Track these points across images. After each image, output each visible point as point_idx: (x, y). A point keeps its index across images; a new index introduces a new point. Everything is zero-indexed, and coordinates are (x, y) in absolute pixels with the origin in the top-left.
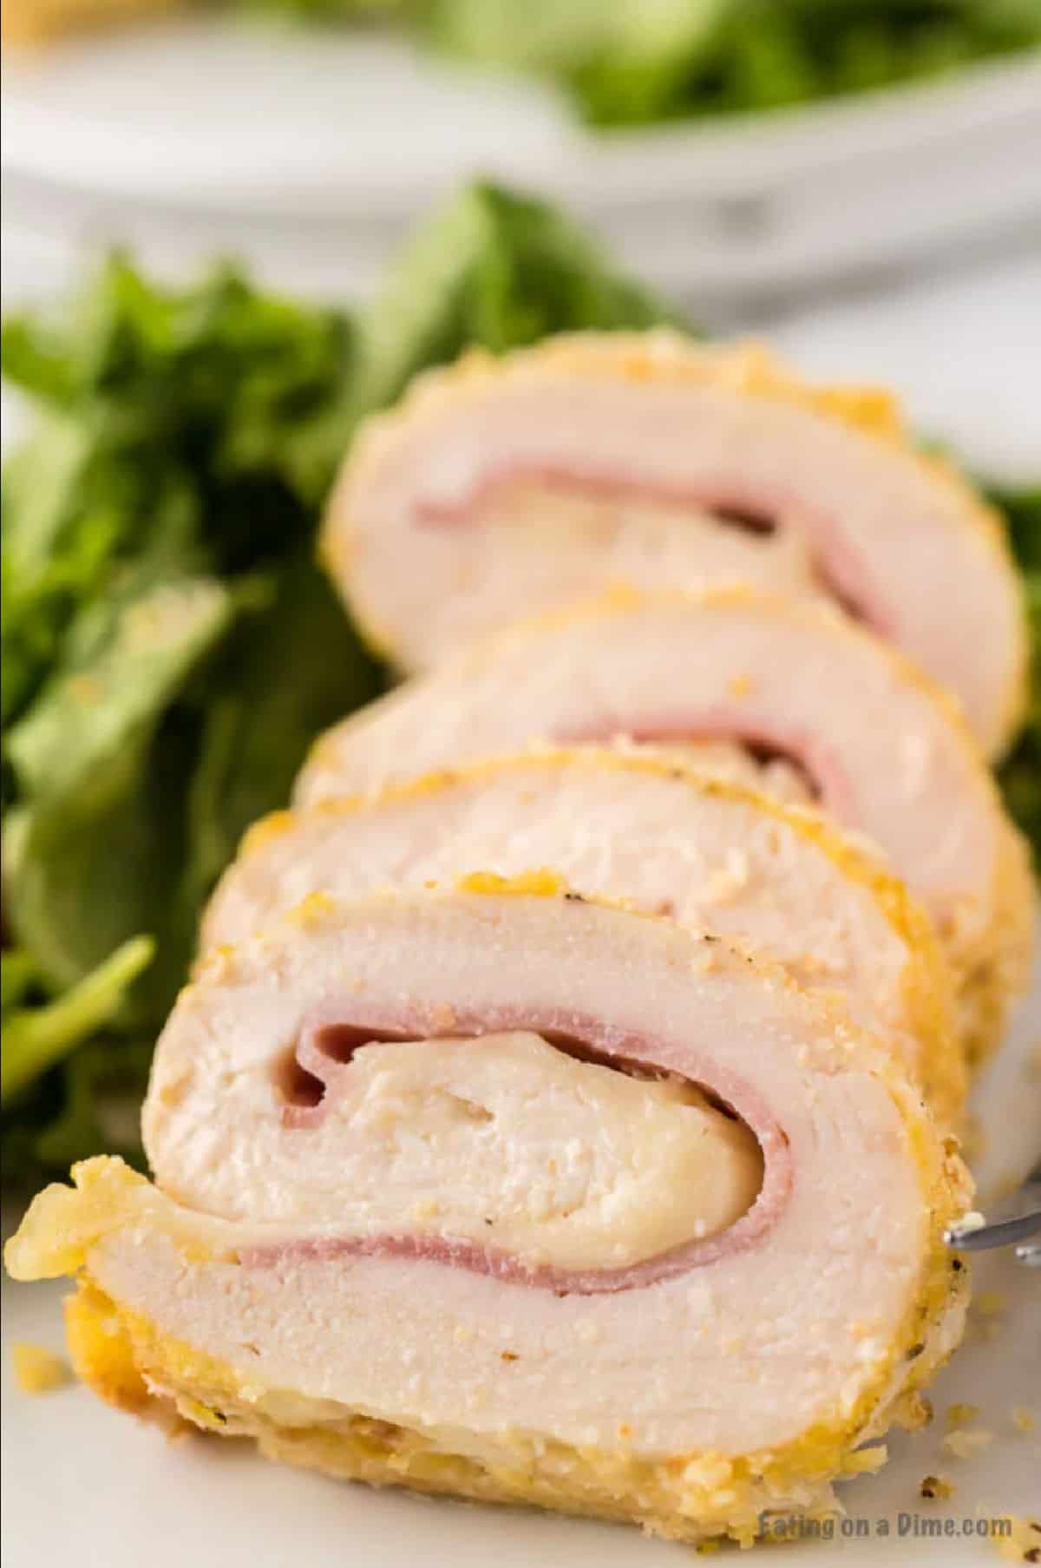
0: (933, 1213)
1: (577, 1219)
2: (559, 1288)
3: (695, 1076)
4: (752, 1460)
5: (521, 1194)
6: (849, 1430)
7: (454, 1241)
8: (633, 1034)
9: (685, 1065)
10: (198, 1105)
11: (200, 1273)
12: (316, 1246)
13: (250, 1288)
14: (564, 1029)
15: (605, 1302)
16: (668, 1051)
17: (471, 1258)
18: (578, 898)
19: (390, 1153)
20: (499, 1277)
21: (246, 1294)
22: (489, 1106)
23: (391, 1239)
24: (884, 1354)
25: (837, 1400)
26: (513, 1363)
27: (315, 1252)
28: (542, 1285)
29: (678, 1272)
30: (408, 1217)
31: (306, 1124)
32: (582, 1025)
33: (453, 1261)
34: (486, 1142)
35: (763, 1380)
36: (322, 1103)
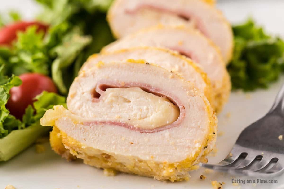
0: (210, 122)
1: (145, 119)
2: (141, 132)
3: (168, 96)
4: (175, 164)
5: (135, 115)
6: (193, 160)
7: (123, 122)
8: (157, 88)
9: (166, 94)
10: (77, 98)
11: (76, 126)
12: (97, 122)
13: (85, 129)
14: (144, 87)
15: (150, 134)
16: (163, 92)
17: (125, 126)
18: (149, 64)
19: (111, 107)
20: (130, 129)
21: (84, 130)
22: (130, 99)
23: (111, 122)
24: (200, 146)
25: (191, 154)
26: (132, 144)
27: (97, 123)
28: (138, 131)
29: (163, 130)
30: (114, 118)
31: (97, 102)
32: (148, 86)
33: (122, 126)
34: (129, 106)
35: (178, 149)
36: (100, 98)
